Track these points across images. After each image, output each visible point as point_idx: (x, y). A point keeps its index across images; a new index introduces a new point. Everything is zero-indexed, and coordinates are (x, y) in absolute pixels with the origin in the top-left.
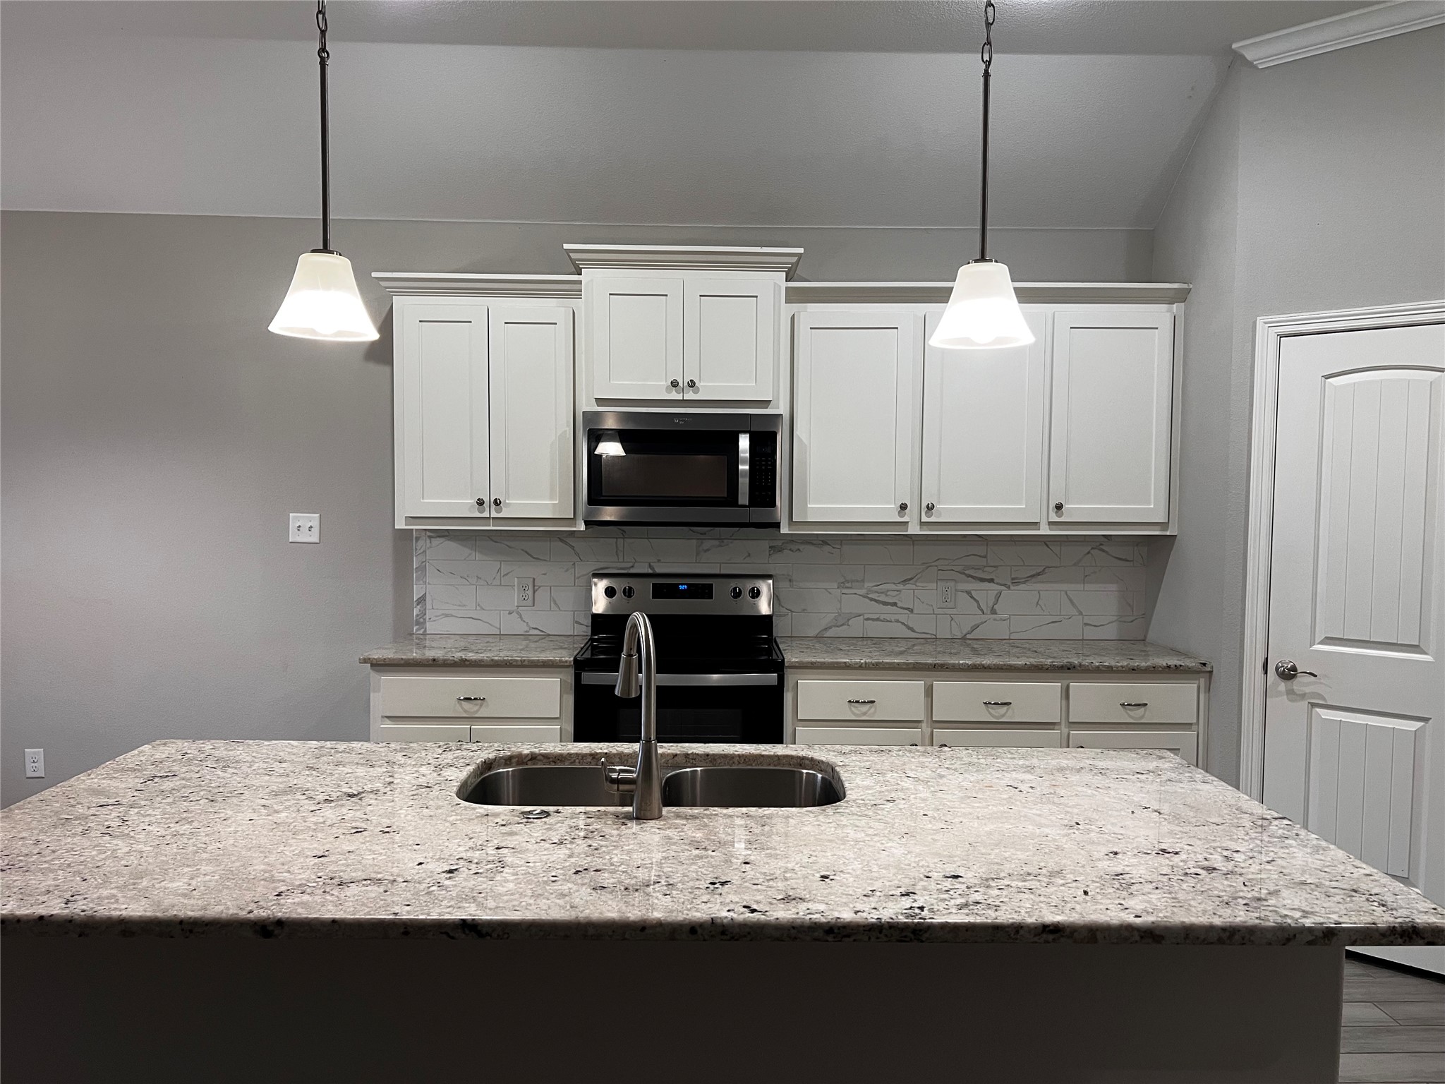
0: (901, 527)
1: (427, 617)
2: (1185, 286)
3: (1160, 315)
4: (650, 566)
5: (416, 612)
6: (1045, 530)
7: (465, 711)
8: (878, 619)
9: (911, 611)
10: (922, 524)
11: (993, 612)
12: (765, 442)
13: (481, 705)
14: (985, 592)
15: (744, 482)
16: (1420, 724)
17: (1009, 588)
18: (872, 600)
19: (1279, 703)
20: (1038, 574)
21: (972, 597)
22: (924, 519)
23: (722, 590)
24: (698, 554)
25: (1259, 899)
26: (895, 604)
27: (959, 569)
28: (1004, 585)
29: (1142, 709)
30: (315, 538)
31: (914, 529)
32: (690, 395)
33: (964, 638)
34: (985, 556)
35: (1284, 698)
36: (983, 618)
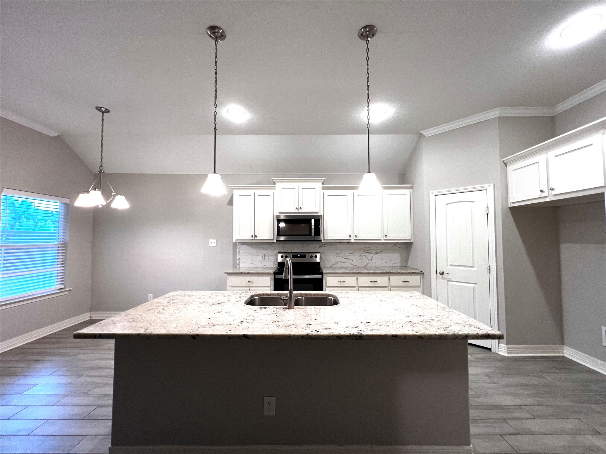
0: (350, 241)
1: (240, 263)
2: (412, 185)
3: (407, 192)
4: (291, 251)
5: (238, 262)
6: (383, 241)
7: (249, 285)
8: (345, 263)
9: (352, 260)
11: (371, 260)
12: (318, 221)
13: (252, 283)
14: (370, 256)
15: (313, 231)
16: (474, 285)
17: (375, 255)
18: (343, 258)
19: (440, 280)
20: (381, 252)
21: (366, 257)
22: (355, 239)
23: (308, 256)
24: (302, 248)
25: (447, 327)
26: (348, 259)
27: (363, 250)
28: (374, 254)
29: (408, 282)
30: (215, 245)
31: (353, 241)
32: (300, 211)
33: (365, 267)
34: (369, 247)
35: (441, 279)
36: (369, 262)
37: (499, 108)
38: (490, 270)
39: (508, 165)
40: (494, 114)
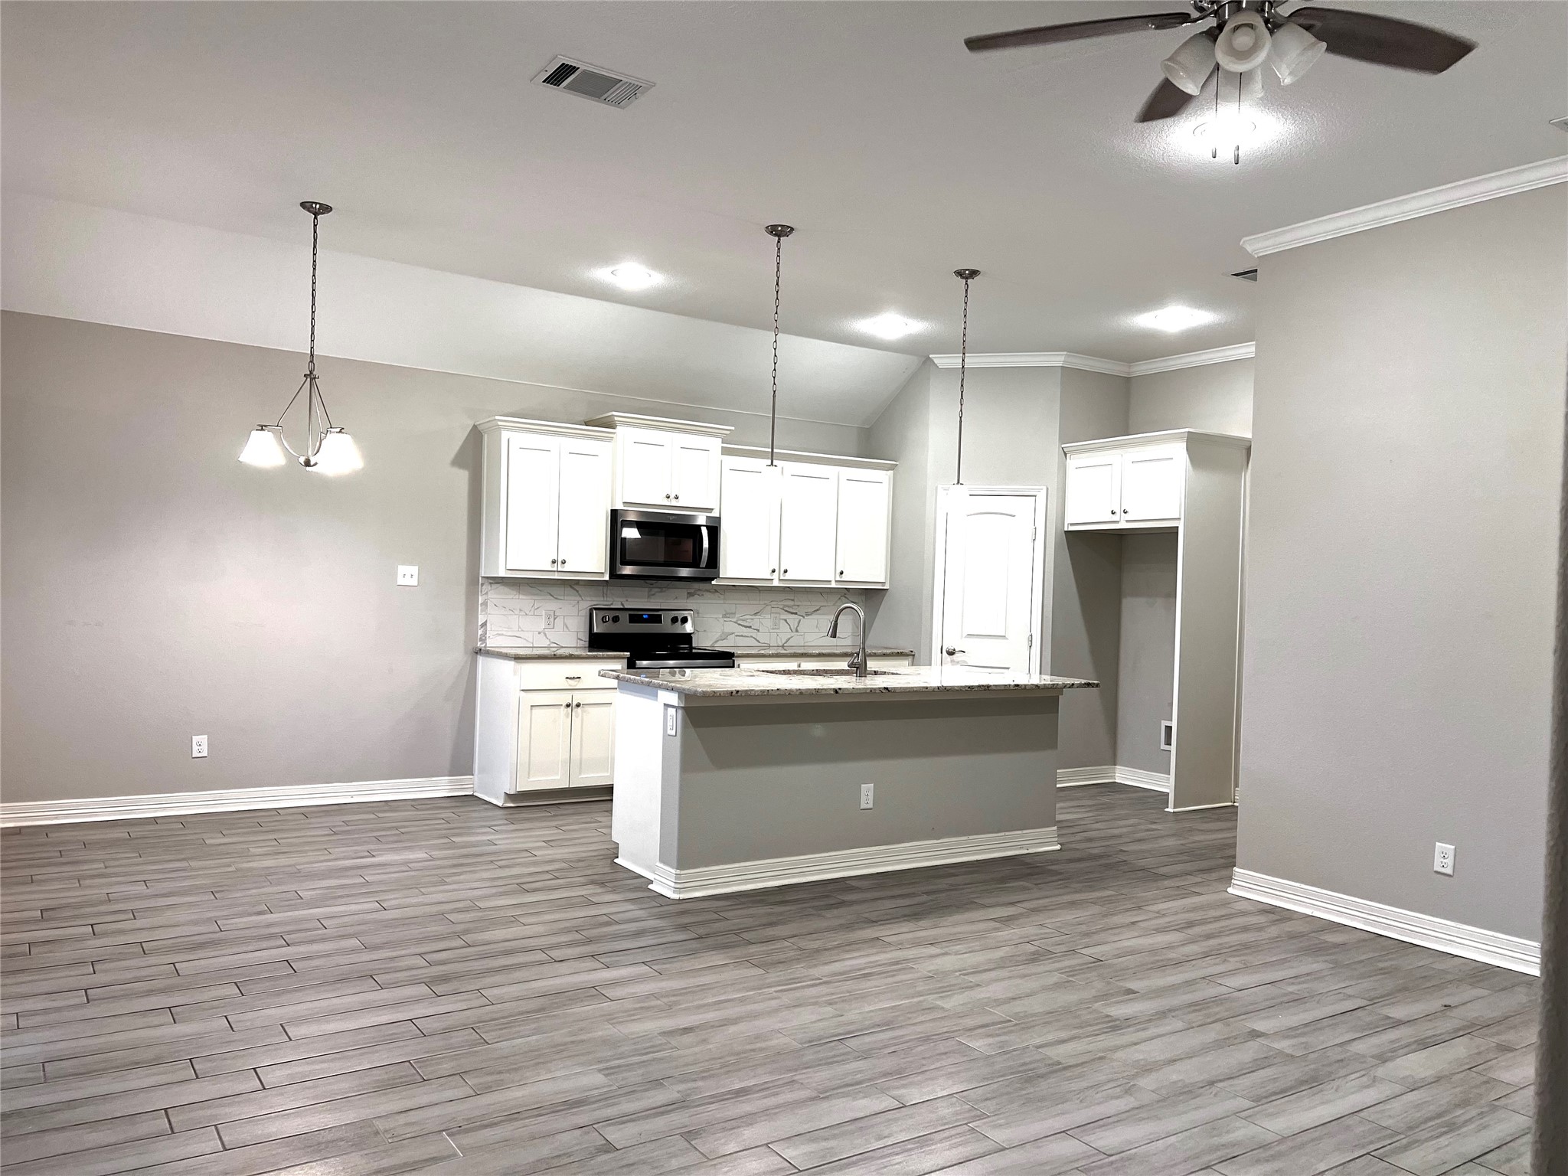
0: (770, 582)
1: (487, 636)
2: (895, 464)
3: (884, 476)
5: (480, 629)
6: (833, 585)
7: (570, 685)
9: (758, 630)
10: (780, 580)
11: (797, 631)
12: (714, 531)
13: (579, 682)
14: (794, 620)
15: (705, 554)
17: (804, 617)
18: (739, 624)
19: (948, 666)
20: (818, 610)
21: (788, 623)
22: (782, 578)
23: (666, 618)
24: (649, 597)
26: (750, 627)
27: (781, 607)
30: (414, 582)
31: (776, 583)
32: (674, 503)
33: (783, 646)
34: (793, 600)
35: (950, 664)
36: (792, 634)
37: (1065, 353)
38: (1031, 641)
39: (1068, 456)
40: (1057, 360)
